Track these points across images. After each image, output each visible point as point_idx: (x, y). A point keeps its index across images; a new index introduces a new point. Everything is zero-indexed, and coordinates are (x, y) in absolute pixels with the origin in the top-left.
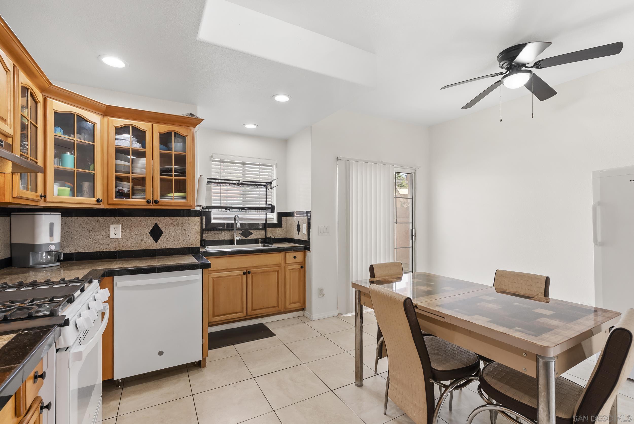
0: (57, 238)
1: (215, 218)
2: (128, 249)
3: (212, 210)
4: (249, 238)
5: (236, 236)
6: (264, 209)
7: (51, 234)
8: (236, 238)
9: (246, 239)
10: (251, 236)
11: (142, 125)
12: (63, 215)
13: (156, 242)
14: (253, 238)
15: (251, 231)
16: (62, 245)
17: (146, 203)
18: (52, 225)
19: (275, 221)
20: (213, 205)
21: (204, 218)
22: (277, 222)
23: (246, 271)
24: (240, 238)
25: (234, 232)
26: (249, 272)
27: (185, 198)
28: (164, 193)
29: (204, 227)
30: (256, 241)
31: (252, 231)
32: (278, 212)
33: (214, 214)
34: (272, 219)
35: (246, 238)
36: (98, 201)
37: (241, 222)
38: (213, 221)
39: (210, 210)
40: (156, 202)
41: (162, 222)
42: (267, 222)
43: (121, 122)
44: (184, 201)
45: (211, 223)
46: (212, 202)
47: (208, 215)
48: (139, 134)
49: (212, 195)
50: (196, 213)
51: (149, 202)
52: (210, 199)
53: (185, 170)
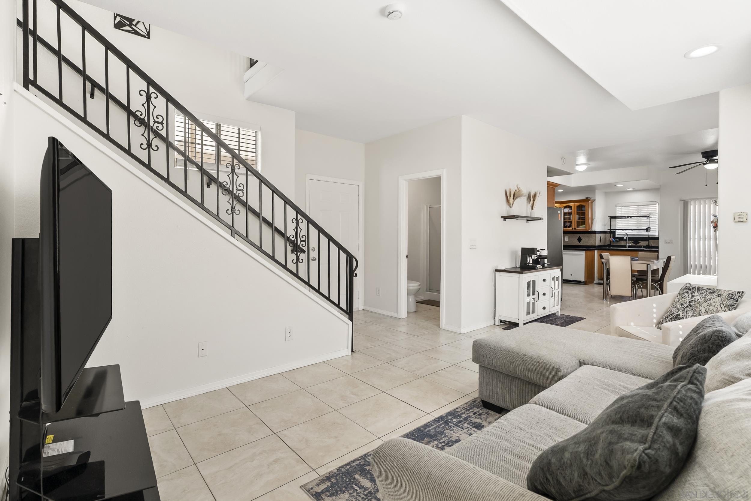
1: (618, 235)
3: (617, 230)
4: (638, 245)
5: (628, 243)
6: (645, 229)
11: (571, 204)
13: (579, 243)
14: (641, 245)
15: (639, 241)
20: (617, 229)
21: (612, 234)
22: (658, 237)
24: (631, 244)
25: (627, 241)
27: (585, 227)
28: (578, 226)
29: (612, 239)
30: (641, 247)
33: (617, 232)
34: (656, 235)
35: (636, 244)
38: (617, 236)
39: (614, 231)
40: (575, 229)
41: (581, 235)
42: (650, 237)
43: (565, 205)
44: (584, 228)
45: (616, 237)
46: (617, 227)
47: (614, 233)
48: (570, 207)
49: (617, 223)
50: (594, 232)
51: (573, 229)
52: (616, 225)
53: (585, 217)
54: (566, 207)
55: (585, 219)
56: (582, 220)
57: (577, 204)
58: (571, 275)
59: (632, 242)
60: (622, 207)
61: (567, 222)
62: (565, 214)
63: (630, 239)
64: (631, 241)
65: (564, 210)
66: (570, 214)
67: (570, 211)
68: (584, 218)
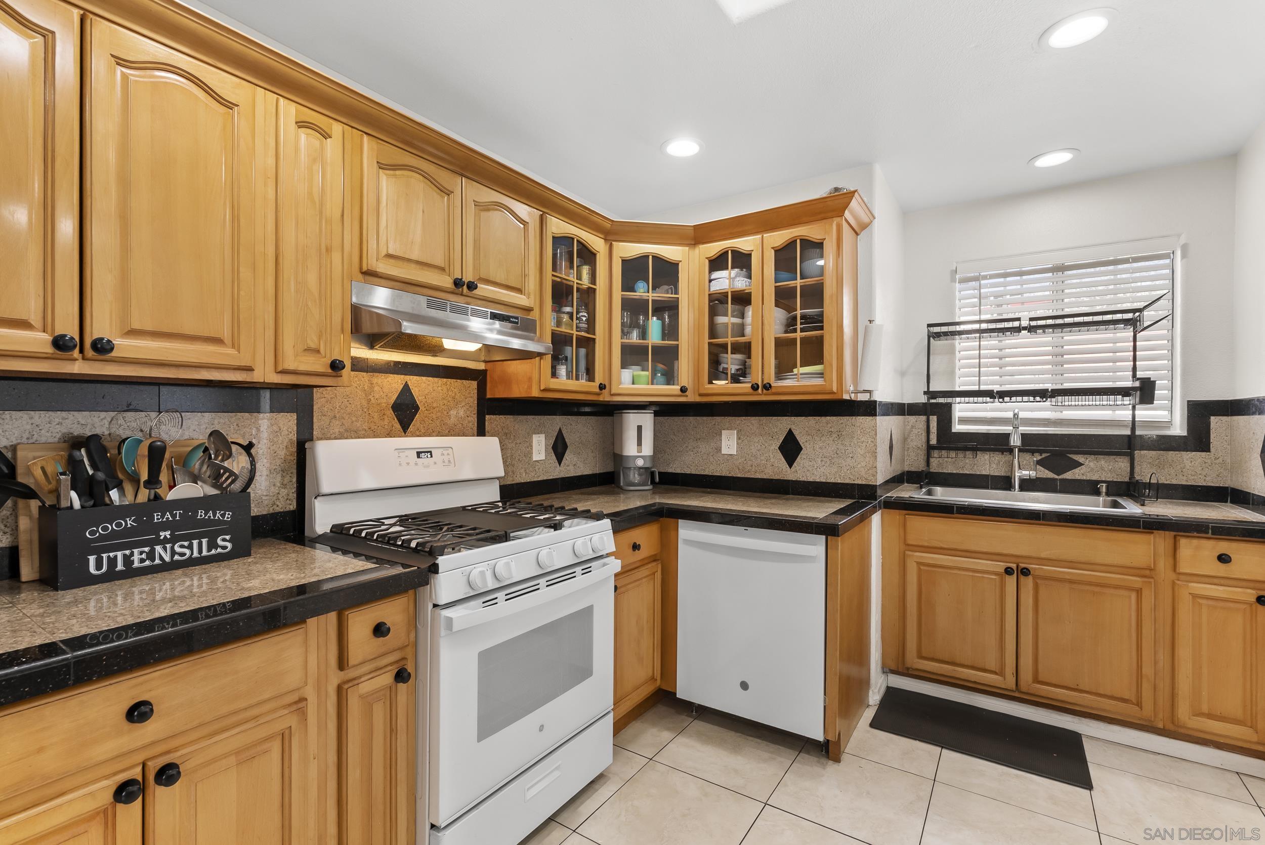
0: (648, 449)
1: (963, 421)
2: (746, 476)
3: (958, 400)
4: (1068, 475)
5: (1020, 468)
6: (1125, 392)
7: (639, 443)
8: (1019, 474)
9: (1057, 479)
10: (1077, 471)
11: (744, 243)
12: (656, 414)
13: (790, 465)
14: (1084, 478)
15: (1076, 456)
16: (654, 458)
17: (751, 391)
18: (640, 428)
19: (1178, 428)
20: (959, 389)
21: (934, 420)
22: (1185, 434)
23: (1014, 566)
24: (1033, 474)
25: (1014, 457)
26: (1025, 572)
27: (821, 375)
28: (784, 368)
29: (934, 441)
30: (1091, 488)
31: (1080, 458)
32: (1188, 401)
33: (961, 409)
34: (1164, 425)
35: (1058, 475)
36: (683, 390)
37: (1024, 429)
38: (957, 428)
39: (949, 400)
40: (767, 387)
41: (801, 426)
42: (1138, 433)
43: (714, 248)
44: (819, 381)
45: (954, 430)
46: (958, 381)
47: (944, 413)
48: (742, 260)
49: (958, 364)
50: (869, 408)
51: (755, 387)
52: (951, 374)
53: (821, 315)
54: (717, 263)
55: (822, 328)
56: (802, 330)
57: (779, 237)
58: (744, 686)
59: (1038, 457)
60: (983, 282)
61: (724, 347)
62: (717, 302)
63: (1031, 443)
64: (1033, 452)
65: (710, 281)
66: (742, 299)
67: (741, 283)
68: (816, 322)
